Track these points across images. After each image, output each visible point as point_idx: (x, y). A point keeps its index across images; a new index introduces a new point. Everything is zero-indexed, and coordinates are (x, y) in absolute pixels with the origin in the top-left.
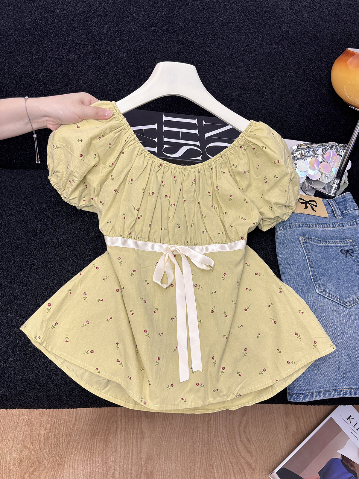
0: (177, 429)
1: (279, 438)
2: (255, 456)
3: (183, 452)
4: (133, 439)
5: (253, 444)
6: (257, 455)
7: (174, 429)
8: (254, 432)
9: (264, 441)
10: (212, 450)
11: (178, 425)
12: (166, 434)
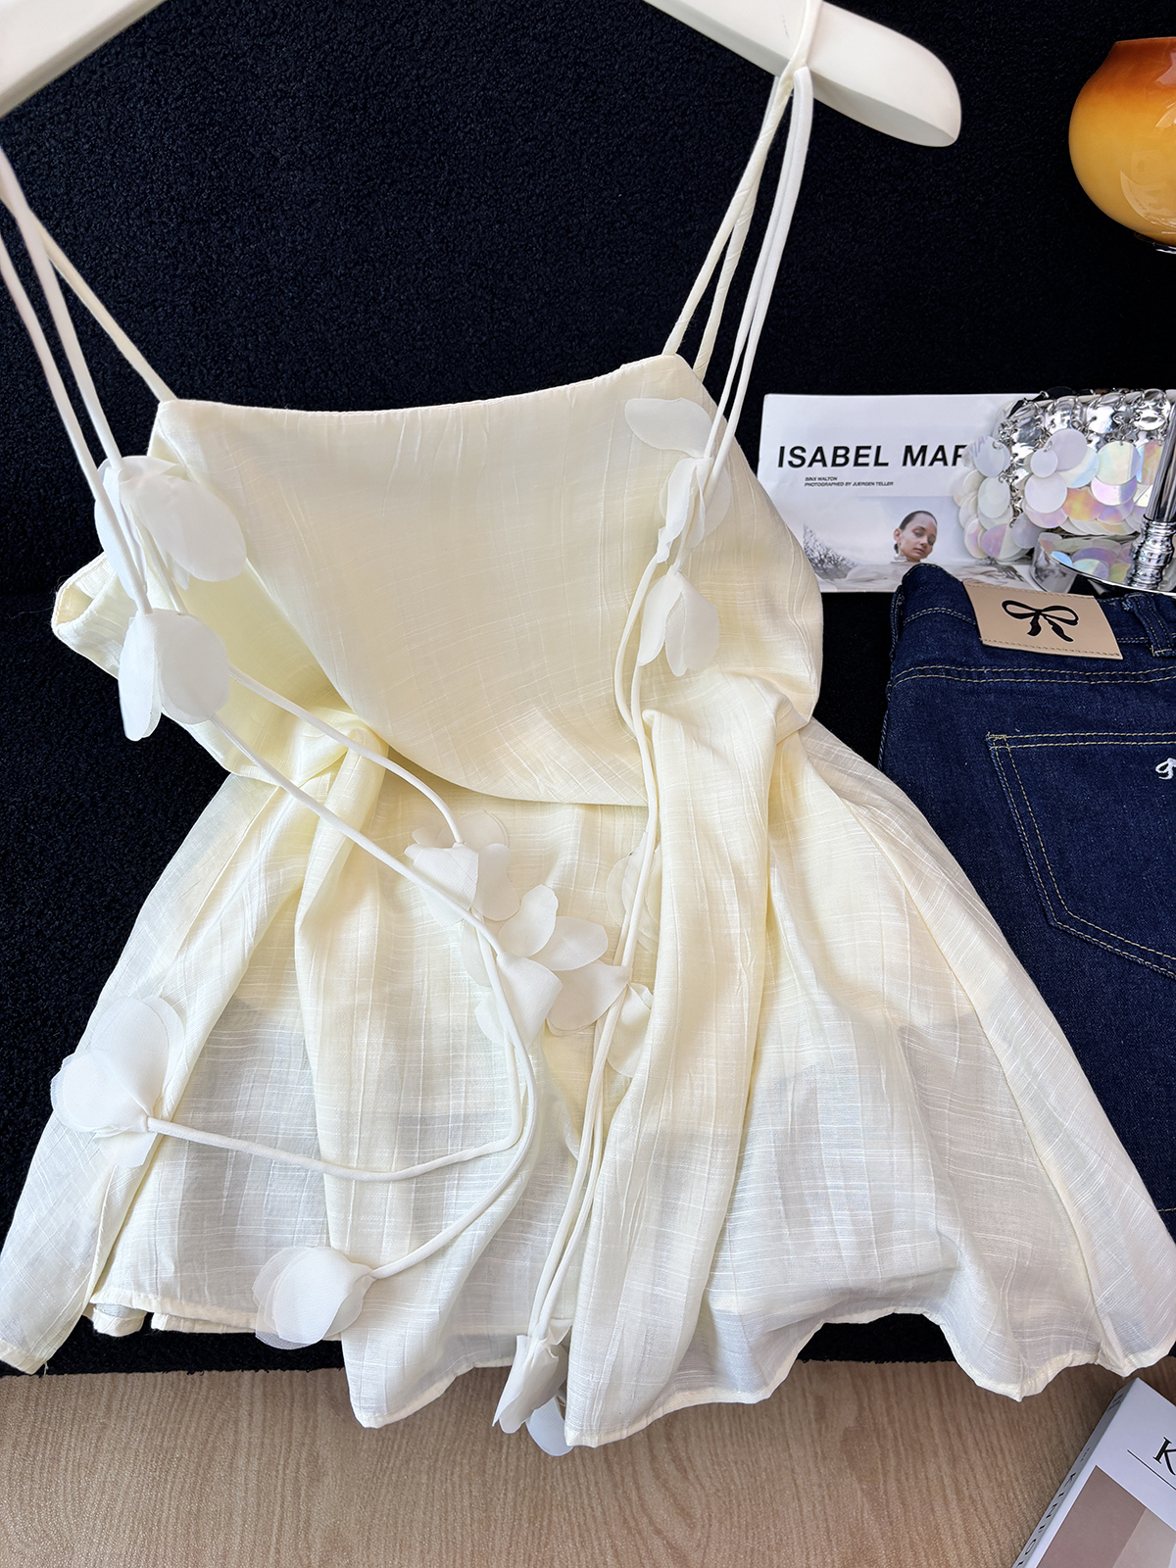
0: (432, 1440)
1: (791, 1456)
2: (703, 1526)
3: (451, 1518)
4: (283, 1486)
5: (698, 1479)
6: (710, 1521)
7: (421, 1443)
8: (703, 1436)
9: (738, 1470)
10: (551, 1510)
11: (435, 1428)
12: (392, 1461)
